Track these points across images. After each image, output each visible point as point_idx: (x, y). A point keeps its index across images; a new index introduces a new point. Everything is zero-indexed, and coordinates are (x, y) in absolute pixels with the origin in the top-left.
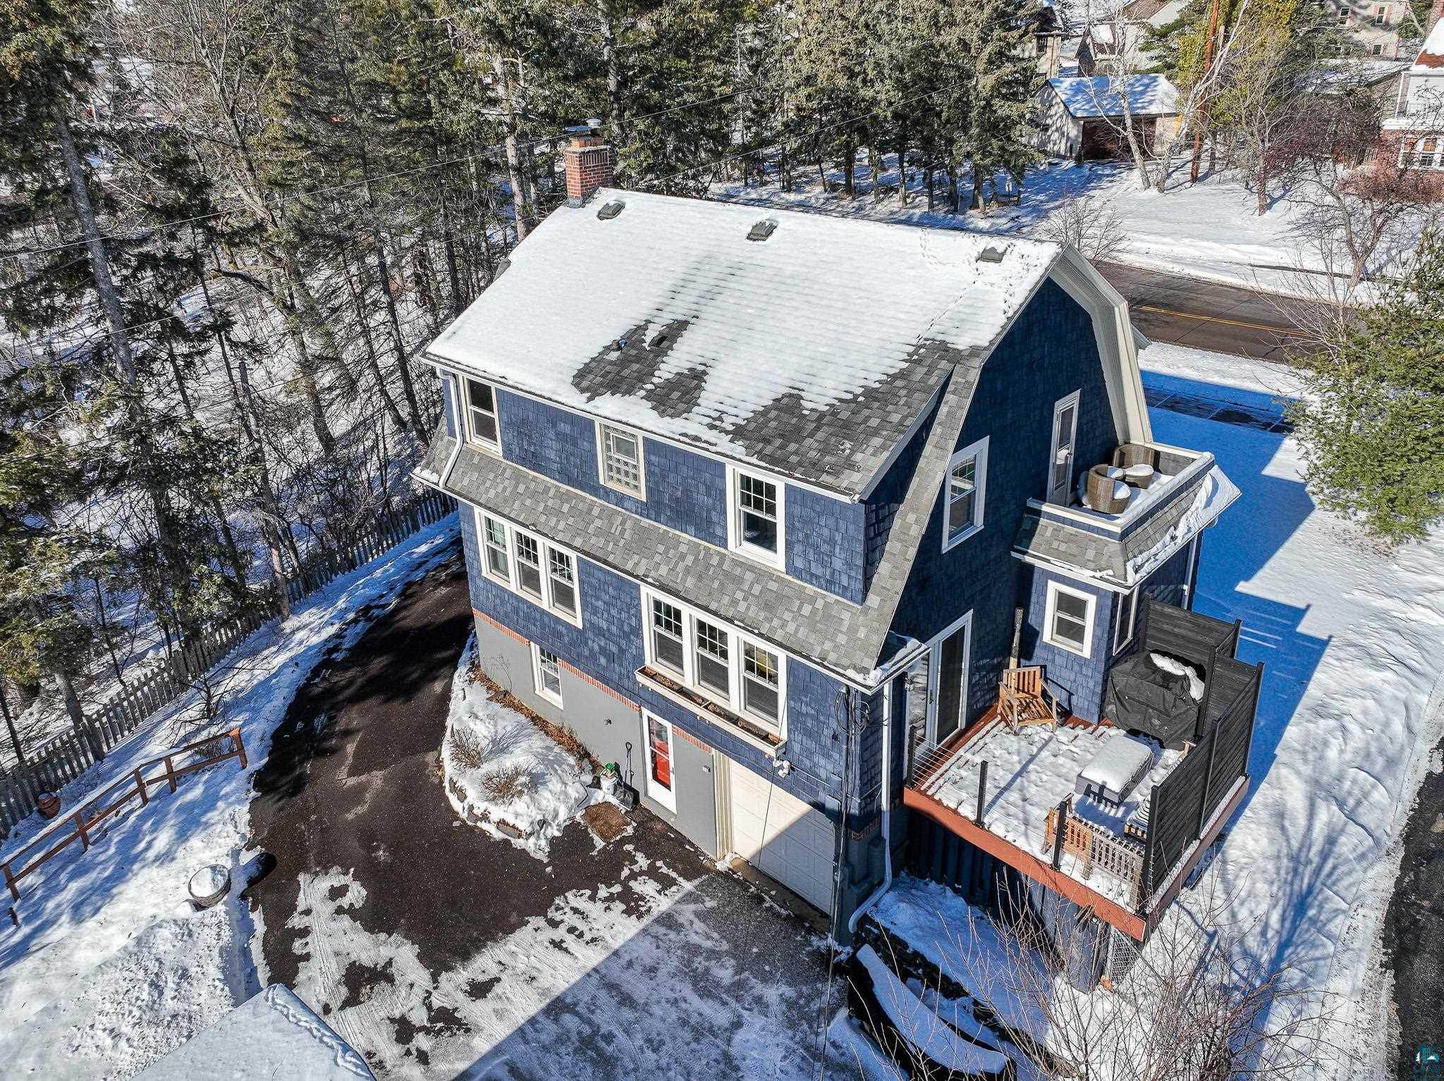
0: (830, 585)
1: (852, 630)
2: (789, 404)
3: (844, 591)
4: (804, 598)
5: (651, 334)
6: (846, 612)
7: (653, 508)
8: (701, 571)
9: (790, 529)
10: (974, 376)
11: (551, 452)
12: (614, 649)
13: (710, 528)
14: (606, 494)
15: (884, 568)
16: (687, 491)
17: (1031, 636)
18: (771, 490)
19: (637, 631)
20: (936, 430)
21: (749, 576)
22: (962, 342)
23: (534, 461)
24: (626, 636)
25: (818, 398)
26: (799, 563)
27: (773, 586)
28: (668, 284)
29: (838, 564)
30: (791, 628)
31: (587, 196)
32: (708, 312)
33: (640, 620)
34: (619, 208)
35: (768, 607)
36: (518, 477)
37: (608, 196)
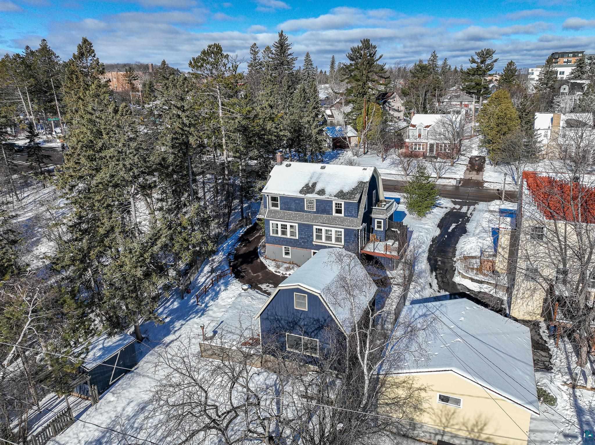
0: (352, 216)
1: (357, 222)
2: (341, 192)
3: (354, 217)
4: (347, 219)
5: (310, 185)
6: (355, 219)
7: (317, 212)
8: (329, 219)
9: (345, 209)
10: (368, 185)
11: (293, 207)
12: (306, 241)
13: (329, 212)
14: (306, 212)
15: (360, 212)
16: (325, 207)
17: (373, 229)
18: (341, 204)
19: (312, 235)
20: (364, 193)
21: (337, 218)
22: (365, 181)
23: (289, 209)
24: (309, 237)
25: (346, 190)
26: (346, 214)
27: (342, 219)
28: (309, 177)
29: (353, 213)
31: (281, 163)
32: (319, 180)
33: (313, 233)
34: (290, 165)
35: (342, 222)
36: (284, 213)
37: (285, 163)
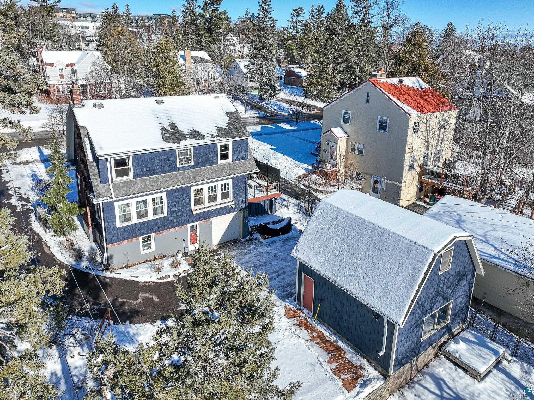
0: (242, 159)
3: (245, 158)
5: (168, 128)
6: (246, 162)
7: (197, 165)
9: (233, 151)
11: (157, 167)
12: (179, 214)
13: (213, 161)
14: (179, 169)
16: (206, 156)
18: (228, 146)
19: (189, 202)
21: (225, 166)
22: (233, 111)
23: (151, 173)
25: (223, 125)
26: (235, 158)
27: (231, 165)
29: (243, 153)
30: (240, 170)
33: (190, 198)
34: (102, 105)
